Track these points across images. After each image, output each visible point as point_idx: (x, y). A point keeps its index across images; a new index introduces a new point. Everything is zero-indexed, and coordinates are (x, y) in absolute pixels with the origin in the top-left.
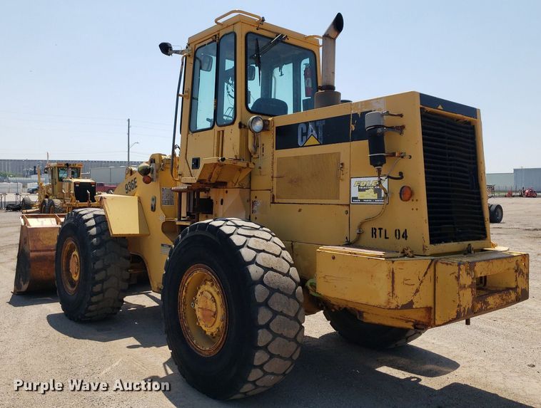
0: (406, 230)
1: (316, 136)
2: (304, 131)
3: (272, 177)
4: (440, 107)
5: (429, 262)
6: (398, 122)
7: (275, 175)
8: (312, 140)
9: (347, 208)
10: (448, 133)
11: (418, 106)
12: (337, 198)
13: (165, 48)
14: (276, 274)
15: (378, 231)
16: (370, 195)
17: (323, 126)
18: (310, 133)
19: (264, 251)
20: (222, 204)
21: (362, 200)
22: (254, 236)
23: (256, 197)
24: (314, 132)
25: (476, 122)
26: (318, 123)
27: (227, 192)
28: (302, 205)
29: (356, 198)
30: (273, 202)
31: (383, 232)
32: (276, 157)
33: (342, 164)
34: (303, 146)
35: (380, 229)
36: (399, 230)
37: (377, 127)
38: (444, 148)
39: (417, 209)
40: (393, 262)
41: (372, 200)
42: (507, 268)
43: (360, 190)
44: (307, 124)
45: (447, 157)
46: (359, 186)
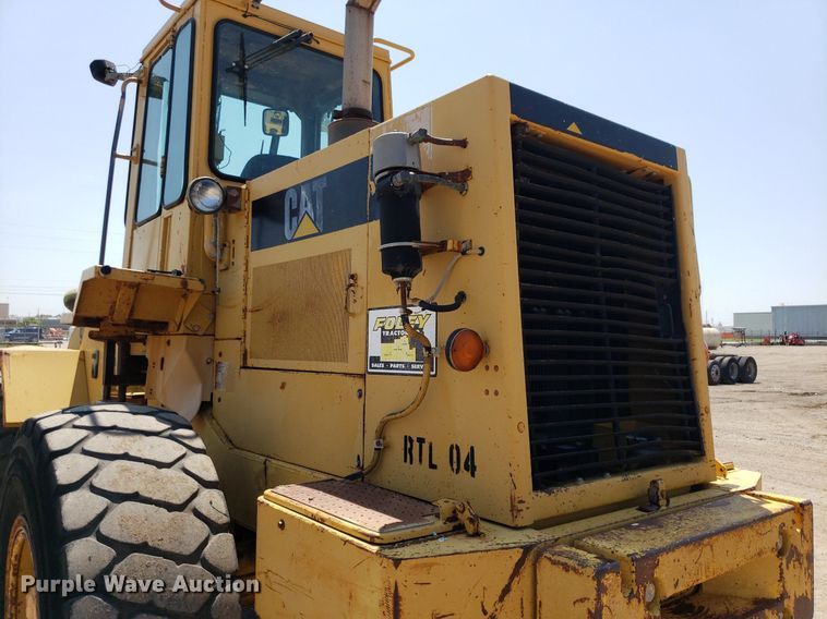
0: (472, 448)
1: (312, 216)
2: (294, 207)
3: (245, 310)
4: (573, 128)
5: (517, 555)
6: (454, 160)
7: (249, 307)
8: (307, 226)
9: (359, 383)
10: (601, 197)
11: (506, 116)
12: (344, 358)
13: (101, 71)
14: (152, 559)
15: (416, 445)
16: (402, 351)
17: (325, 188)
18: (303, 210)
19: (135, 497)
20: (162, 368)
21: (387, 365)
22: (126, 457)
23: (220, 355)
24: (309, 205)
25: (675, 178)
26: (315, 184)
27: (168, 343)
28: (291, 374)
29: (376, 360)
30: (245, 367)
31: (426, 447)
32: (252, 266)
33: (352, 277)
34: (293, 240)
35: (421, 441)
36: (458, 448)
37: (393, 170)
38: (590, 233)
39: (496, 393)
40: (397, 562)
41: (406, 363)
42: (753, 550)
43: (385, 339)
44: (297, 188)
45: (598, 254)
46: (383, 329)
